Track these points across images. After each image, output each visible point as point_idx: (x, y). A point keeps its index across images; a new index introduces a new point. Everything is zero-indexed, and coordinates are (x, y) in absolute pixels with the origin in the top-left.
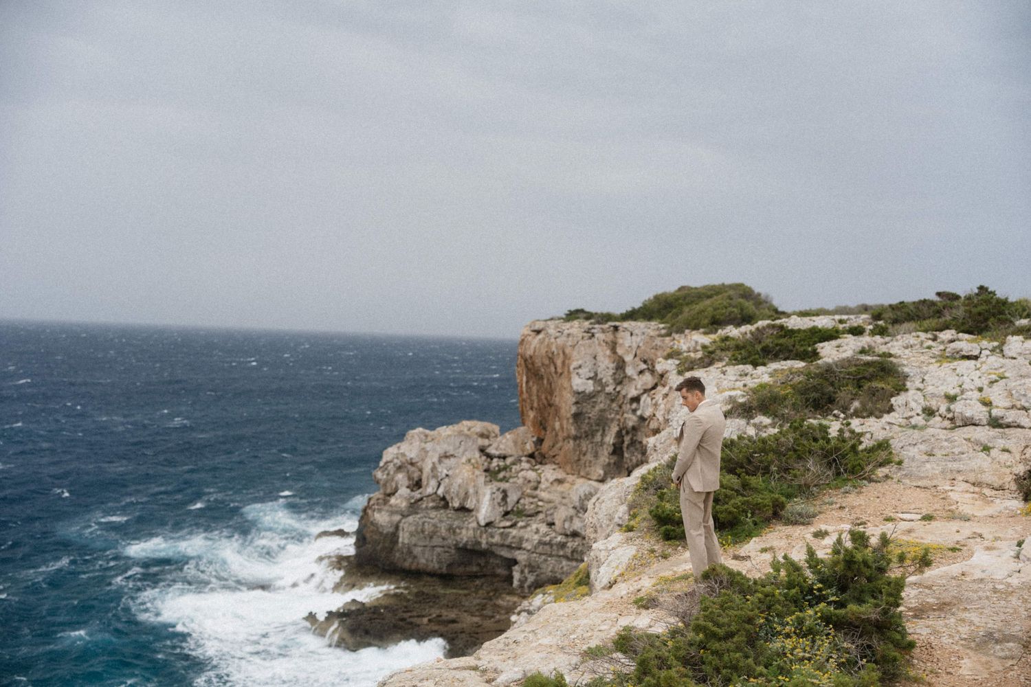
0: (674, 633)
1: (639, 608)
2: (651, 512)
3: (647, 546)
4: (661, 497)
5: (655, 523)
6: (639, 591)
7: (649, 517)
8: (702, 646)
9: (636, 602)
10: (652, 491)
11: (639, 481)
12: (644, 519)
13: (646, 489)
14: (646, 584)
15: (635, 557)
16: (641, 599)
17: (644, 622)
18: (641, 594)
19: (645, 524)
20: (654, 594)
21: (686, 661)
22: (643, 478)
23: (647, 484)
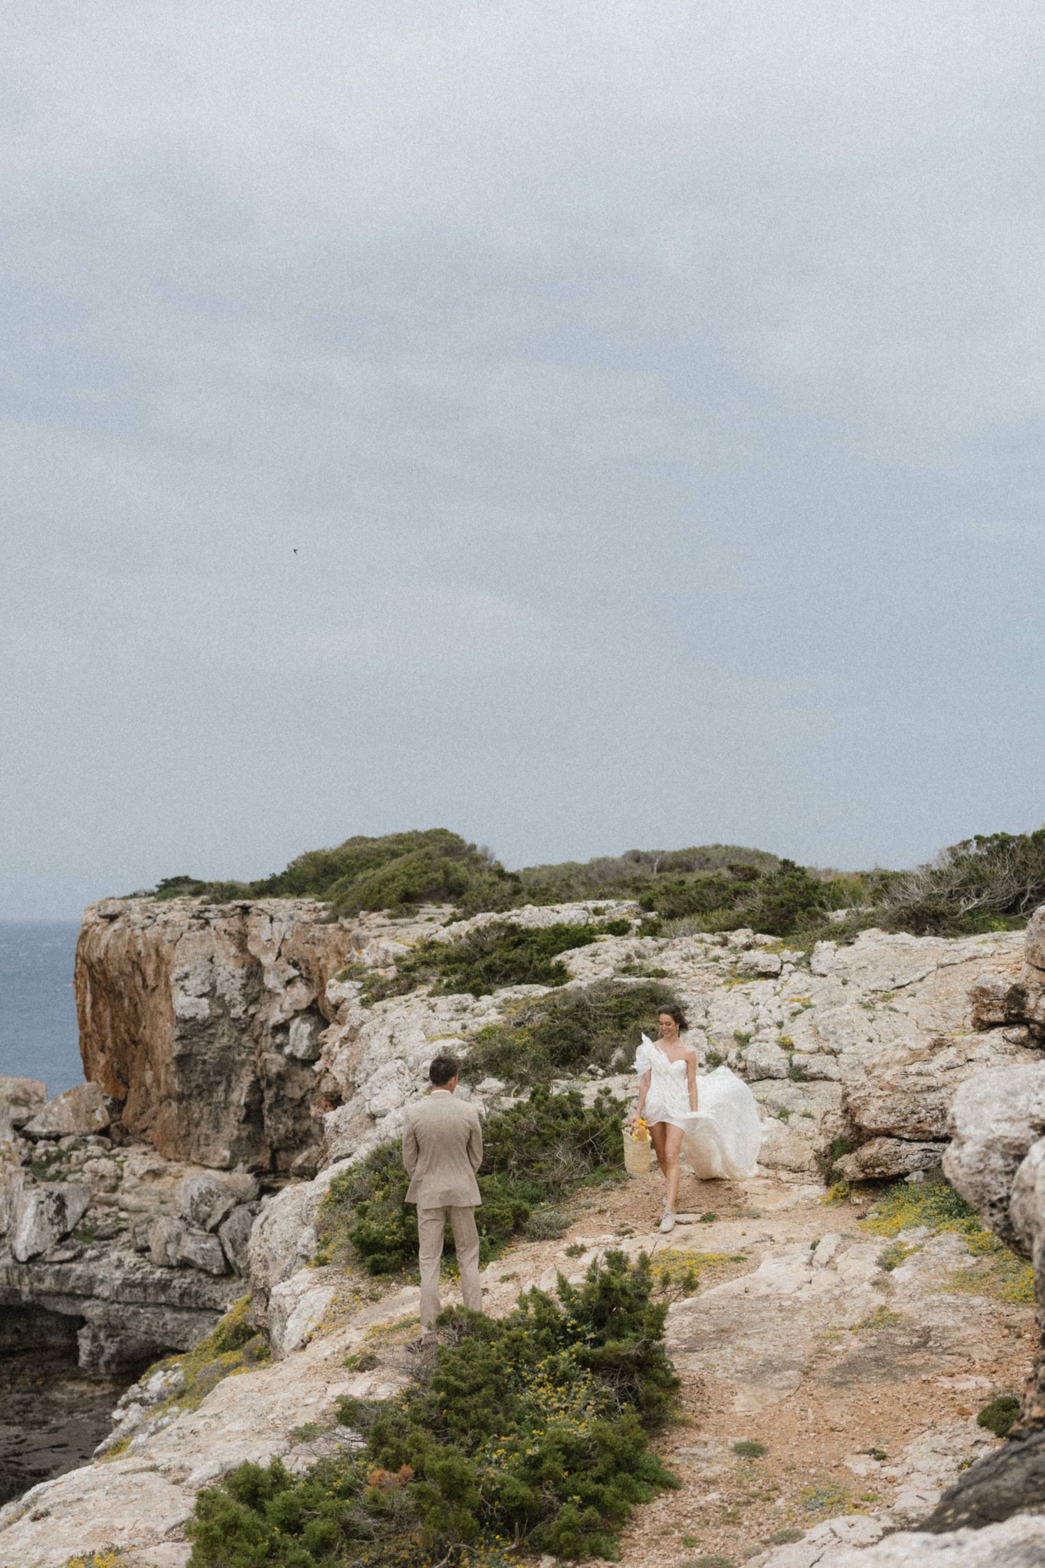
0: (409, 1395)
1: (351, 1371)
2: (351, 1236)
3: (349, 1285)
4: (363, 1213)
5: (356, 1250)
6: (348, 1348)
7: (348, 1242)
8: (444, 1405)
9: (346, 1364)
10: (349, 1204)
11: (327, 1189)
12: (341, 1246)
13: (339, 1202)
14: (355, 1338)
15: (334, 1303)
16: (353, 1360)
17: (359, 1387)
18: (353, 1352)
19: (342, 1253)
20: (369, 1351)
21: (427, 1424)
22: (334, 1186)
23: (340, 1195)
